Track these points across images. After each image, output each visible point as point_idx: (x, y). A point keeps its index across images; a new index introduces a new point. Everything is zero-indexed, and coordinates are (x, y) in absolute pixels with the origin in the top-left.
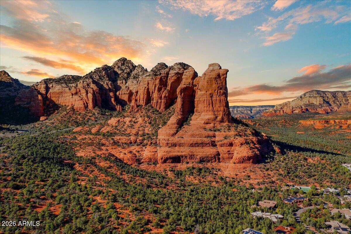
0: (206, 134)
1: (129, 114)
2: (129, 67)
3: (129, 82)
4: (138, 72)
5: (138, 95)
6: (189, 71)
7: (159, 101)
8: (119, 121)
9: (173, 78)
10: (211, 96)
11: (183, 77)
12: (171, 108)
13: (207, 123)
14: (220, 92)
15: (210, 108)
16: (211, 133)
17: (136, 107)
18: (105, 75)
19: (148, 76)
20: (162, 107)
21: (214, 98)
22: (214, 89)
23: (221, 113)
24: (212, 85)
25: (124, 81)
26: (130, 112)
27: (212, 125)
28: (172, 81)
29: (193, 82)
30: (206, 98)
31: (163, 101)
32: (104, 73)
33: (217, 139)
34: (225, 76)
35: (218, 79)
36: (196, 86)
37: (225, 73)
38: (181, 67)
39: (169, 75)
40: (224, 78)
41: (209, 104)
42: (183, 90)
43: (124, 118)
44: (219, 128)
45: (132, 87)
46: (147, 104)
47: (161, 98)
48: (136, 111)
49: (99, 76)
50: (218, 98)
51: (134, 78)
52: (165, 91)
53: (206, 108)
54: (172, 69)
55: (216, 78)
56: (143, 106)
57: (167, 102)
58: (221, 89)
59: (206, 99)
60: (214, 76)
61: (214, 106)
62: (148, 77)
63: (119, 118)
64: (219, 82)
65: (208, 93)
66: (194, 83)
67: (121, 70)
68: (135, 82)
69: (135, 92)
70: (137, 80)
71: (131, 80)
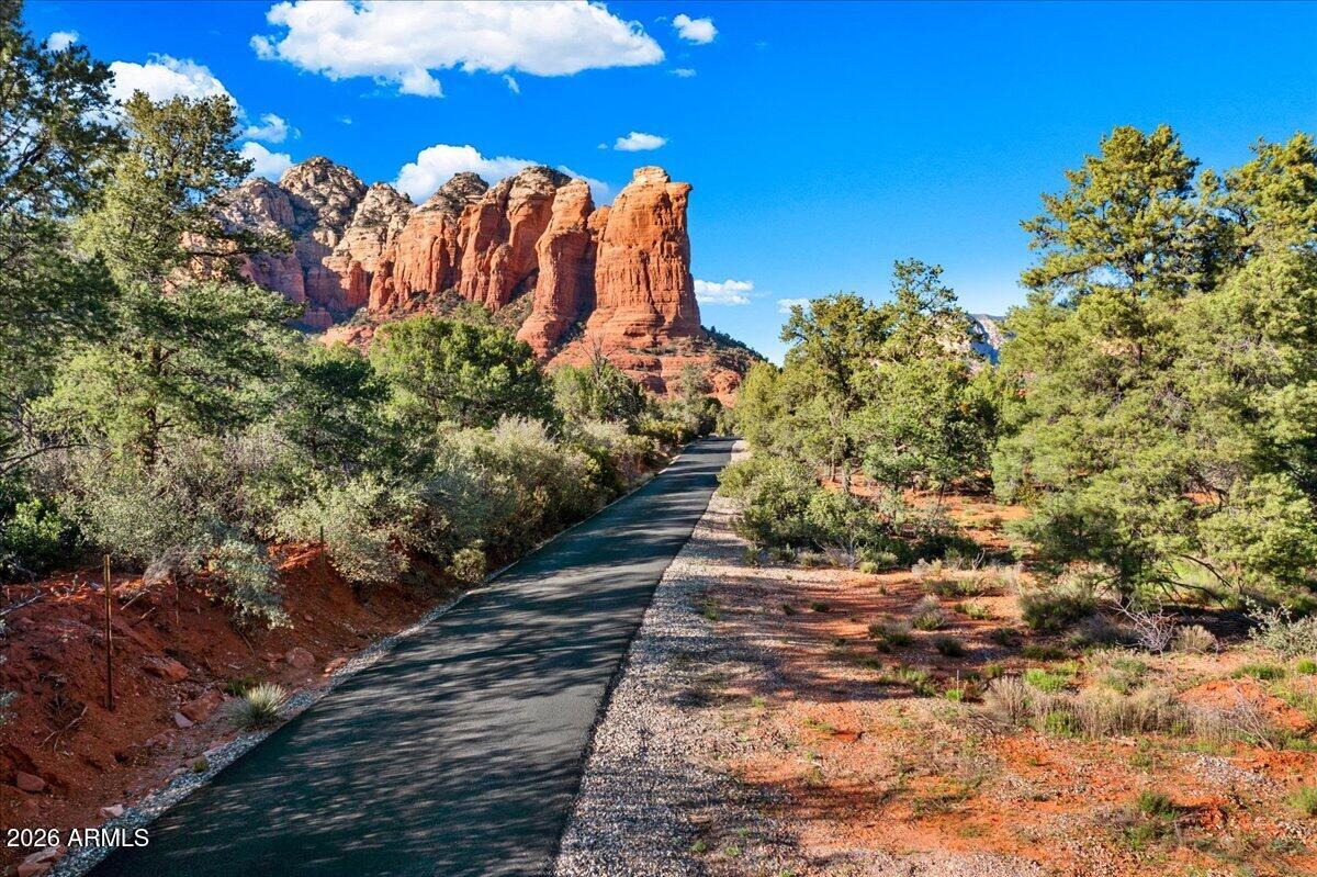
0: (635, 361)
1: (387, 316)
2: (344, 189)
3: (351, 237)
4: (377, 204)
5: (395, 272)
6: (572, 191)
7: (482, 279)
8: (358, 335)
9: (524, 211)
10: (645, 260)
11: (556, 206)
12: (520, 301)
13: (634, 335)
14: (669, 248)
15: (641, 293)
16: (648, 359)
17: (407, 297)
18: (262, 212)
19: (431, 209)
20: (491, 297)
21: (652, 265)
22: (652, 238)
23: (673, 306)
24: (645, 226)
25: (331, 234)
26: (391, 312)
27: (648, 338)
28: (519, 219)
29: (586, 222)
30: (629, 263)
31: (493, 278)
32: (258, 202)
33: (664, 373)
34: (682, 202)
35: (663, 211)
36: (596, 233)
37: (683, 192)
38: (544, 180)
39: (510, 202)
40: (679, 208)
41: (638, 283)
42: (557, 242)
43: (373, 329)
44: (670, 347)
45: (361, 253)
46: (441, 288)
47: (486, 270)
48: (409, 305)
49: (245, 215)
50: (663, 265)
51: (368, 223)
52: (499, 249)
53: (628, 294)
54: (518, 185)
55: (657, 206)
56: (431, 295)
57: (505, 281)
58: (671, 239)
59: (627, 267)
60: (652, 202)
61: (652, 289)
62: (432, 213)
63: (359, 329)
64: (666, 217)
65: (635, 250)
66: (589, 226)
67: (318, 196)
68: (372, 237)
69: (382, 266)
70: (380, 230)
71: (355, 230)
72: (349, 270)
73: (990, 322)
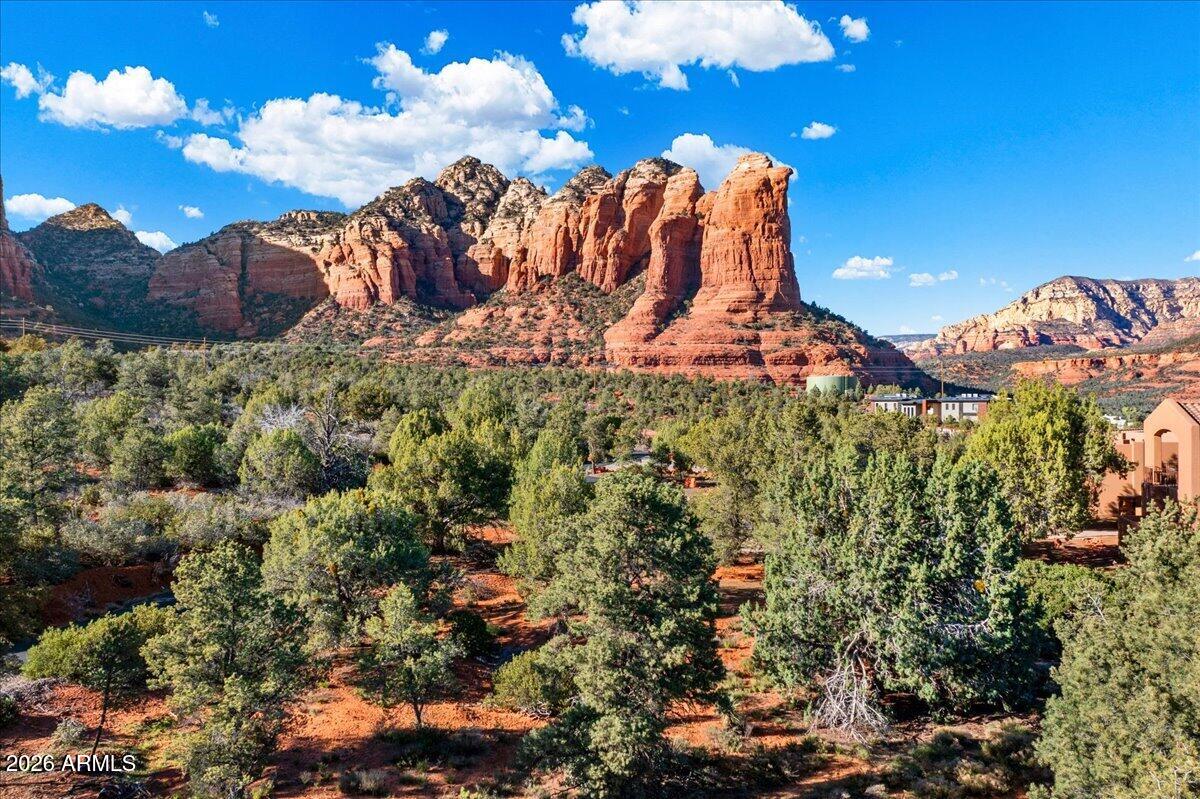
0: (735, 336)
1: (517, 297)
2: (489, 185)
3: (494, 227)
4: (517, 197)
5: (528, 257)
6: (681, 179)
7: (600, 262)
8: (491, 315)
9: (638, 199)
10: (747, 242)
11: (667, 194)
12: (634, 281)
13: (736, 311)
14: (770, 229)
15: (744, 272)
16: (748, 334)
17: (534, 280)
18: (420, 208)
19: (559, 200)
20: (608, 279)
21: (754, 245)
22: (754, 220)
23: (773, 283)
24: (747, 209)
25: (477, 225)
26: (520, 294)
27: (749, 314)
28: (634, 207)
29: (694, 208)
30: (732, 244)
31: (610, 261)
32: (416, 200)
33: (763, 347)
34: (782, 185)
35: (764, 195)
36: (703, 217)
37: (783, 176)
38: (657, 170)
39: (626, 192)
40: (779, 191)
41: (741, 263)
42: (667, 227)
43: (504, 310)
44: (769, 322)
45: (503, 241)
46: (564, 271)
47: (604, 254)
48: (535, 288)
49: (404, 211)
50: (765, 246)
51: (509, 214)
52: (615, 235)
53: (731, 273)
54: (634, 175)
55: (758, 191)
56: (555, 278)
57: (621, 264)
58: (772, 220)
59: (731, 248)
60: (754, 187)
61: (754, 267)
62: (560, 204)
63: (492, 309)
64: (767, 200)
65: (738, 232)
66: (697, 211)
67: (467, 192)
68: (512, 226)
69: (518, 252)
70: (518, 219)
71: (498, 221)
72: (492, 256)
73: (1117, 287)
